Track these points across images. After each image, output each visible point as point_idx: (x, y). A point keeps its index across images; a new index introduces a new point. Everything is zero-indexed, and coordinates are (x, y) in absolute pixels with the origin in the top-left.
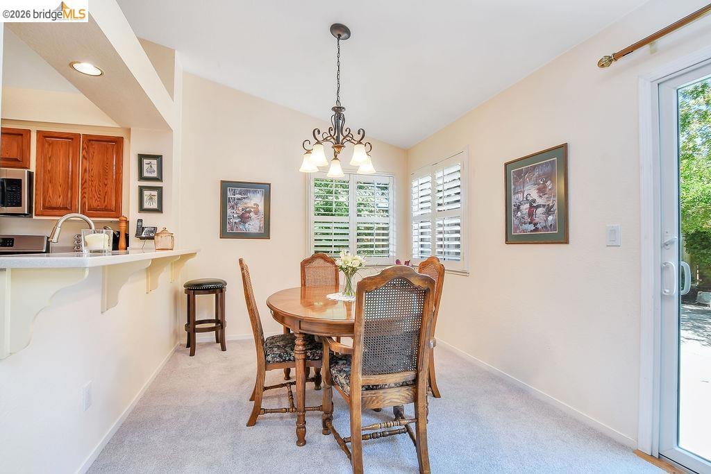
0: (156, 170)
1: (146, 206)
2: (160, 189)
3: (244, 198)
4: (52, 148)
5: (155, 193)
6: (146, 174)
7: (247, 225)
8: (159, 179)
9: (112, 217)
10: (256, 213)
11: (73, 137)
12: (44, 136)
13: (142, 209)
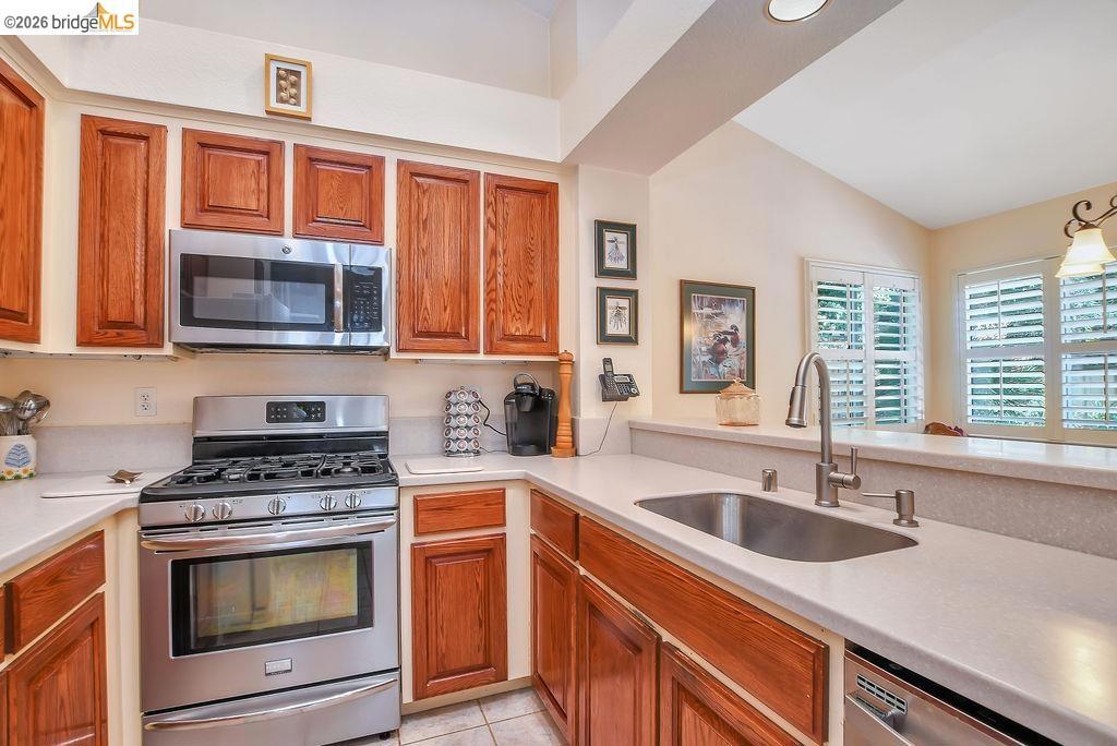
0: (625, 255)
1: (611, 330)
2: (632, 295)
3: (716, 315)
4: (430, 200)
5: (624, 303)
6: (609, 264)
7: (721, 366)
8: (630, 273)
9: (544, 354)
10: (735, 343)
11: (467, 178)
12: (412, 174)
13: (604, 338)
